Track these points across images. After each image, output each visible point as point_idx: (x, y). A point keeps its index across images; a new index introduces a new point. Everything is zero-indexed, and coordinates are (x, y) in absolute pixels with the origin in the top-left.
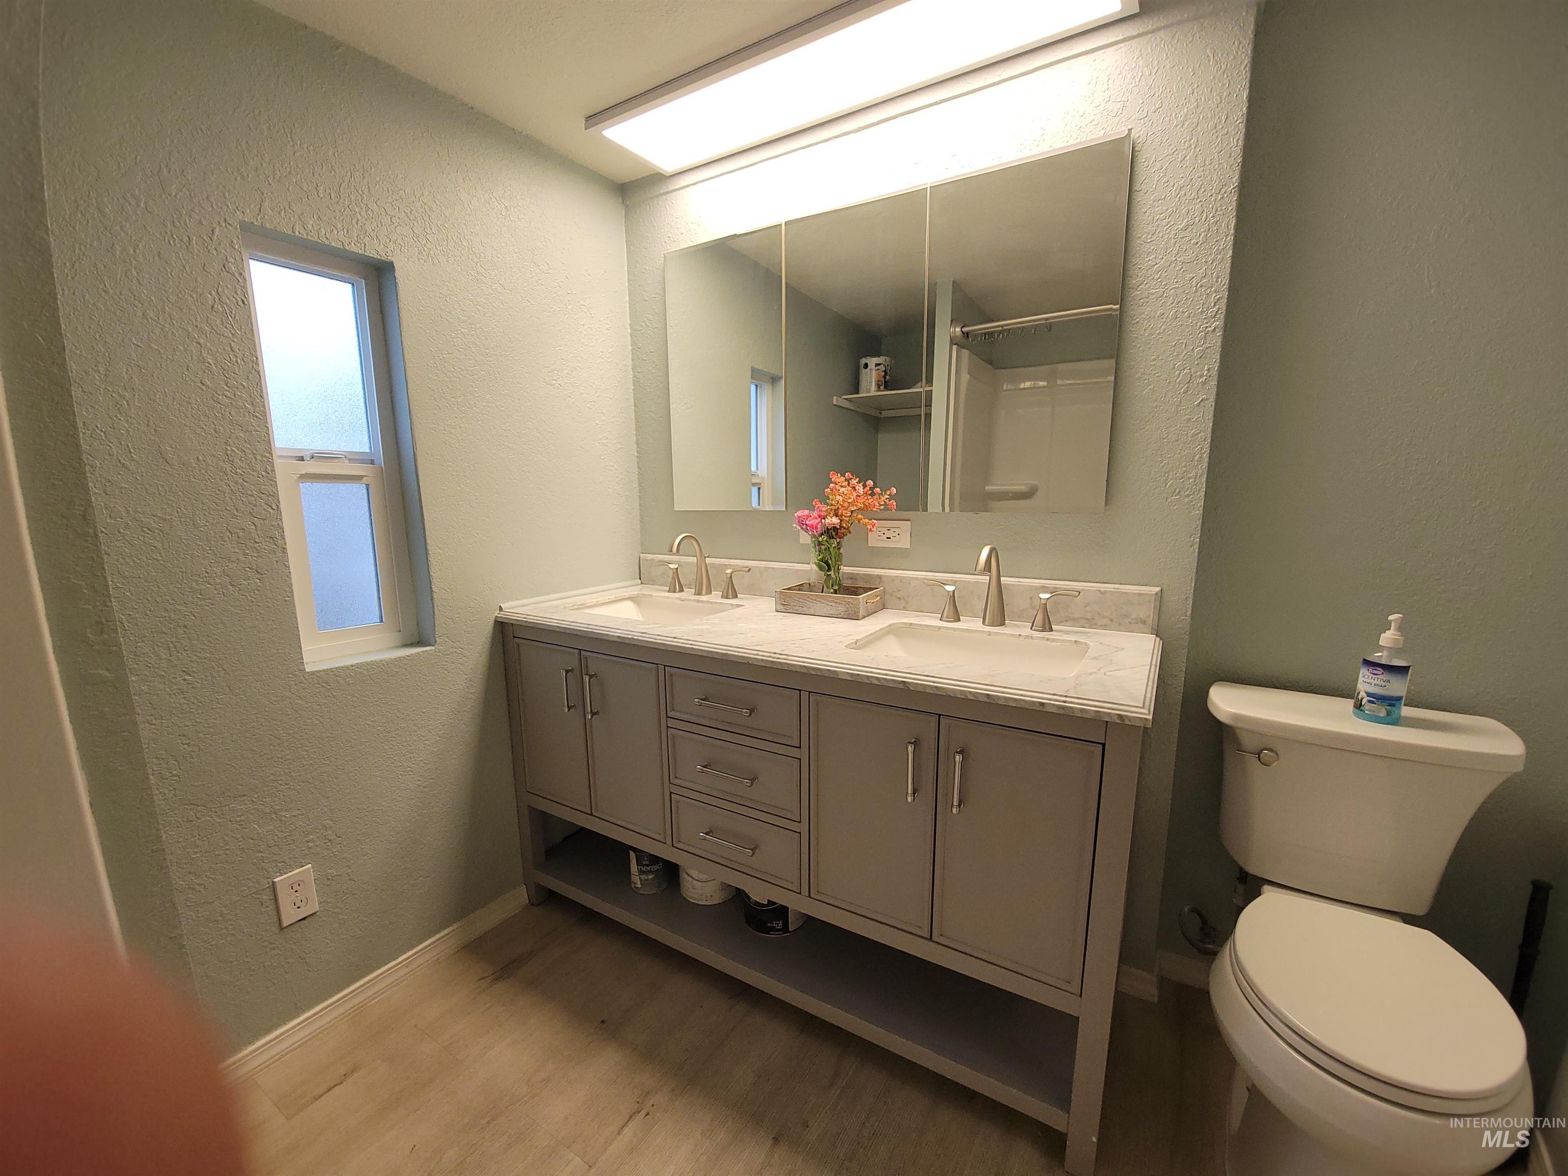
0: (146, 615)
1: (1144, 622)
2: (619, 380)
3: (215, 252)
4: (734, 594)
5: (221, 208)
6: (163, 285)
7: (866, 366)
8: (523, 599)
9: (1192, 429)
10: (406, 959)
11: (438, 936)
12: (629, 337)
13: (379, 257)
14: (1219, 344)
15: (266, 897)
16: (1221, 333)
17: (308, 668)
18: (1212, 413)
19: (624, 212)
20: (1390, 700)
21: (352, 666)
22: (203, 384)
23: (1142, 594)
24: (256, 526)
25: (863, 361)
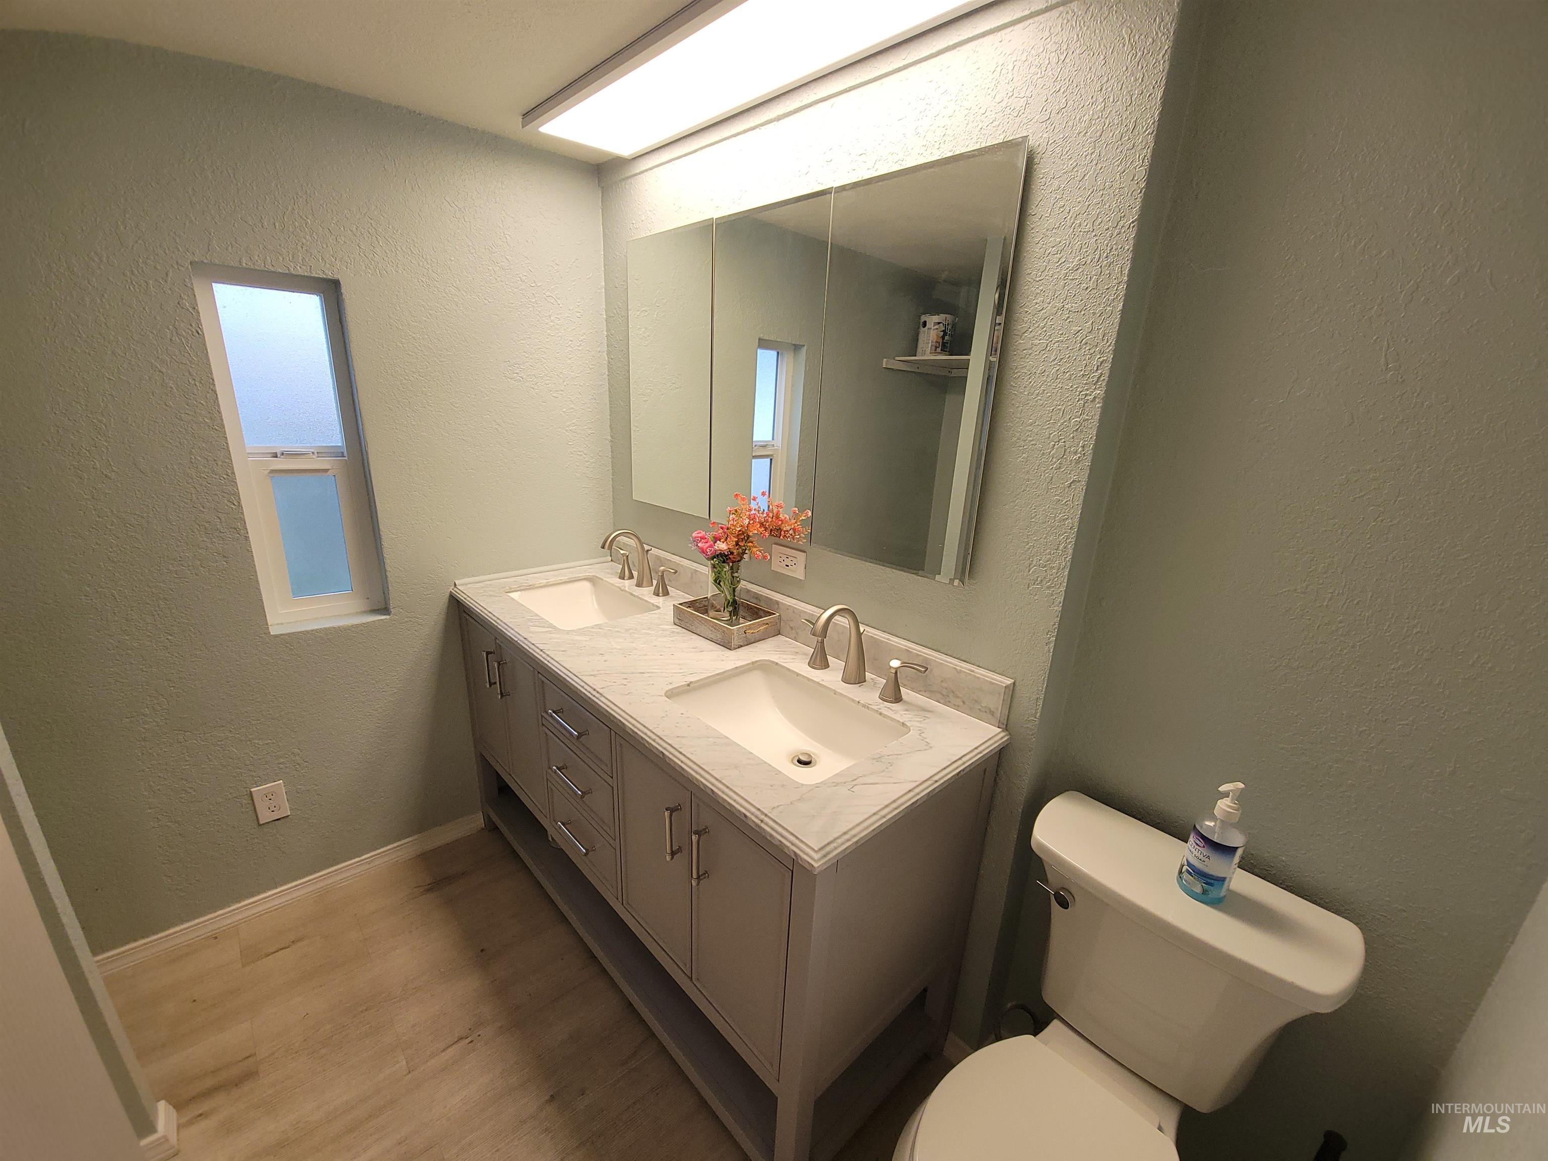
0: (133, 590)
1: (992, 713)
2: (591, 367)
3: (170, 292)
4: (665, 592)
5: (173, 252)
6: (128, 326)
7: (925, 324)
8: (479, 576)
9: (1060, 514)
10: (369, 858)
11: (395, 845)
12: (605, 322)
13: (325, 277)
14: (1097, 417)
15: (245, 801)
16: (1101, 404)
17: (274, 631)
18: (1082, 498)
19: (600, 192)
20: (1208, 878)
21: (312, 631)
22: (167, 405)
23: (994, 683)
24: (220, 519)
25: (924, 318)
